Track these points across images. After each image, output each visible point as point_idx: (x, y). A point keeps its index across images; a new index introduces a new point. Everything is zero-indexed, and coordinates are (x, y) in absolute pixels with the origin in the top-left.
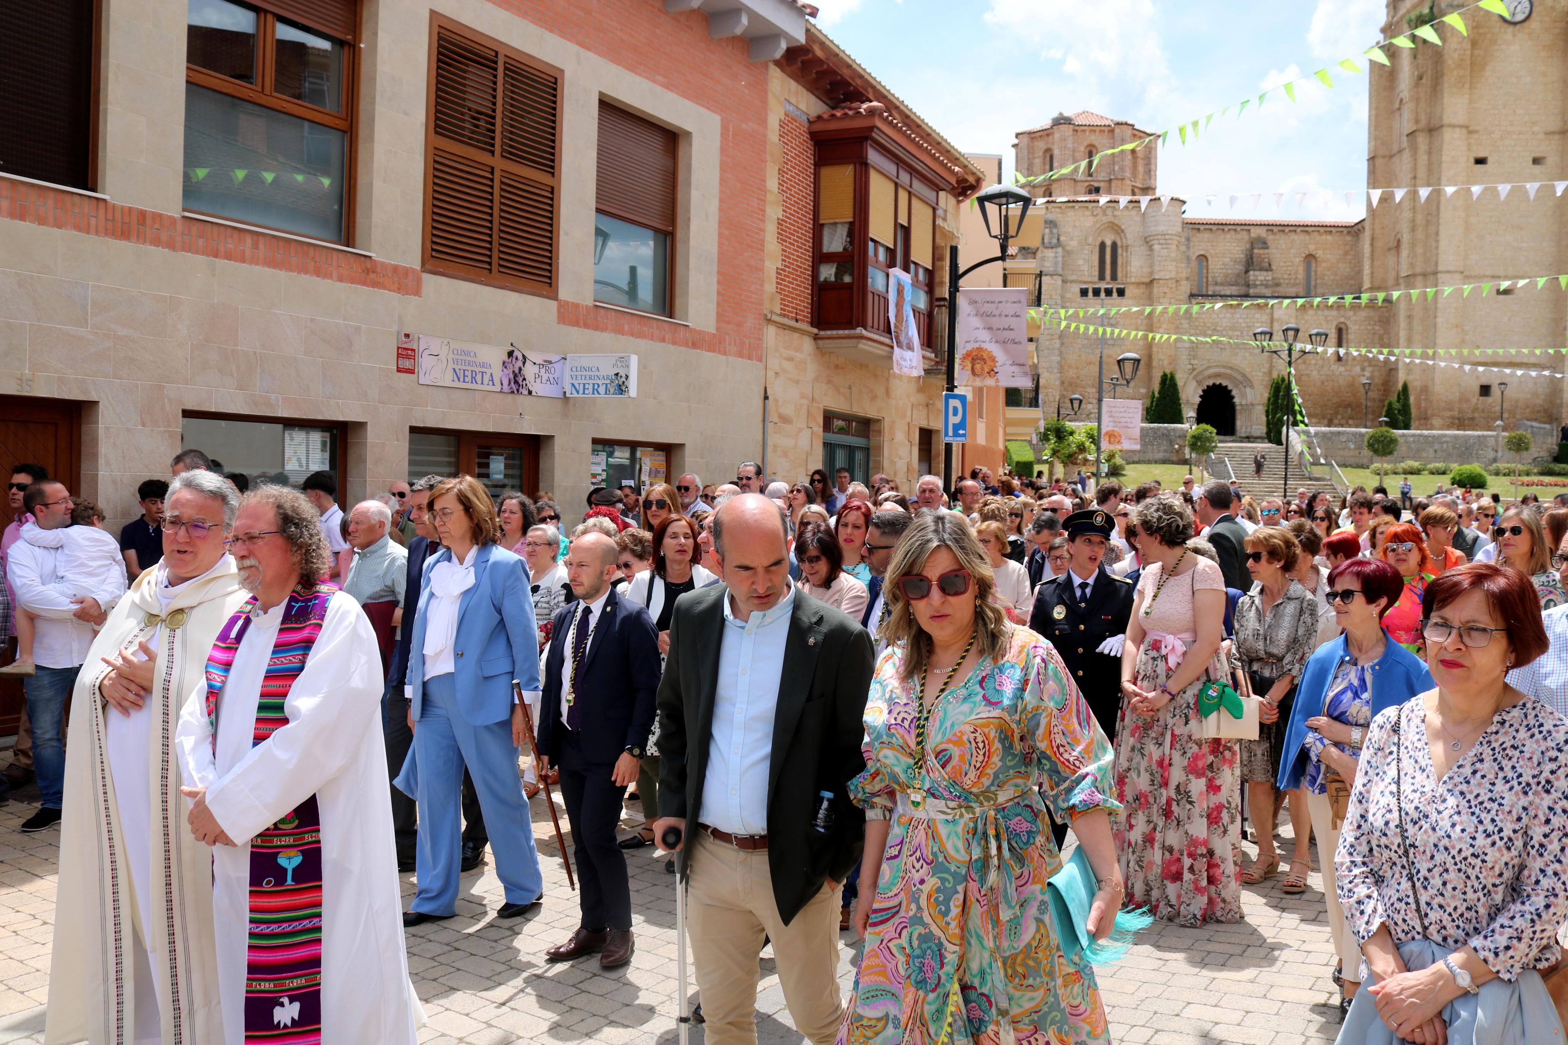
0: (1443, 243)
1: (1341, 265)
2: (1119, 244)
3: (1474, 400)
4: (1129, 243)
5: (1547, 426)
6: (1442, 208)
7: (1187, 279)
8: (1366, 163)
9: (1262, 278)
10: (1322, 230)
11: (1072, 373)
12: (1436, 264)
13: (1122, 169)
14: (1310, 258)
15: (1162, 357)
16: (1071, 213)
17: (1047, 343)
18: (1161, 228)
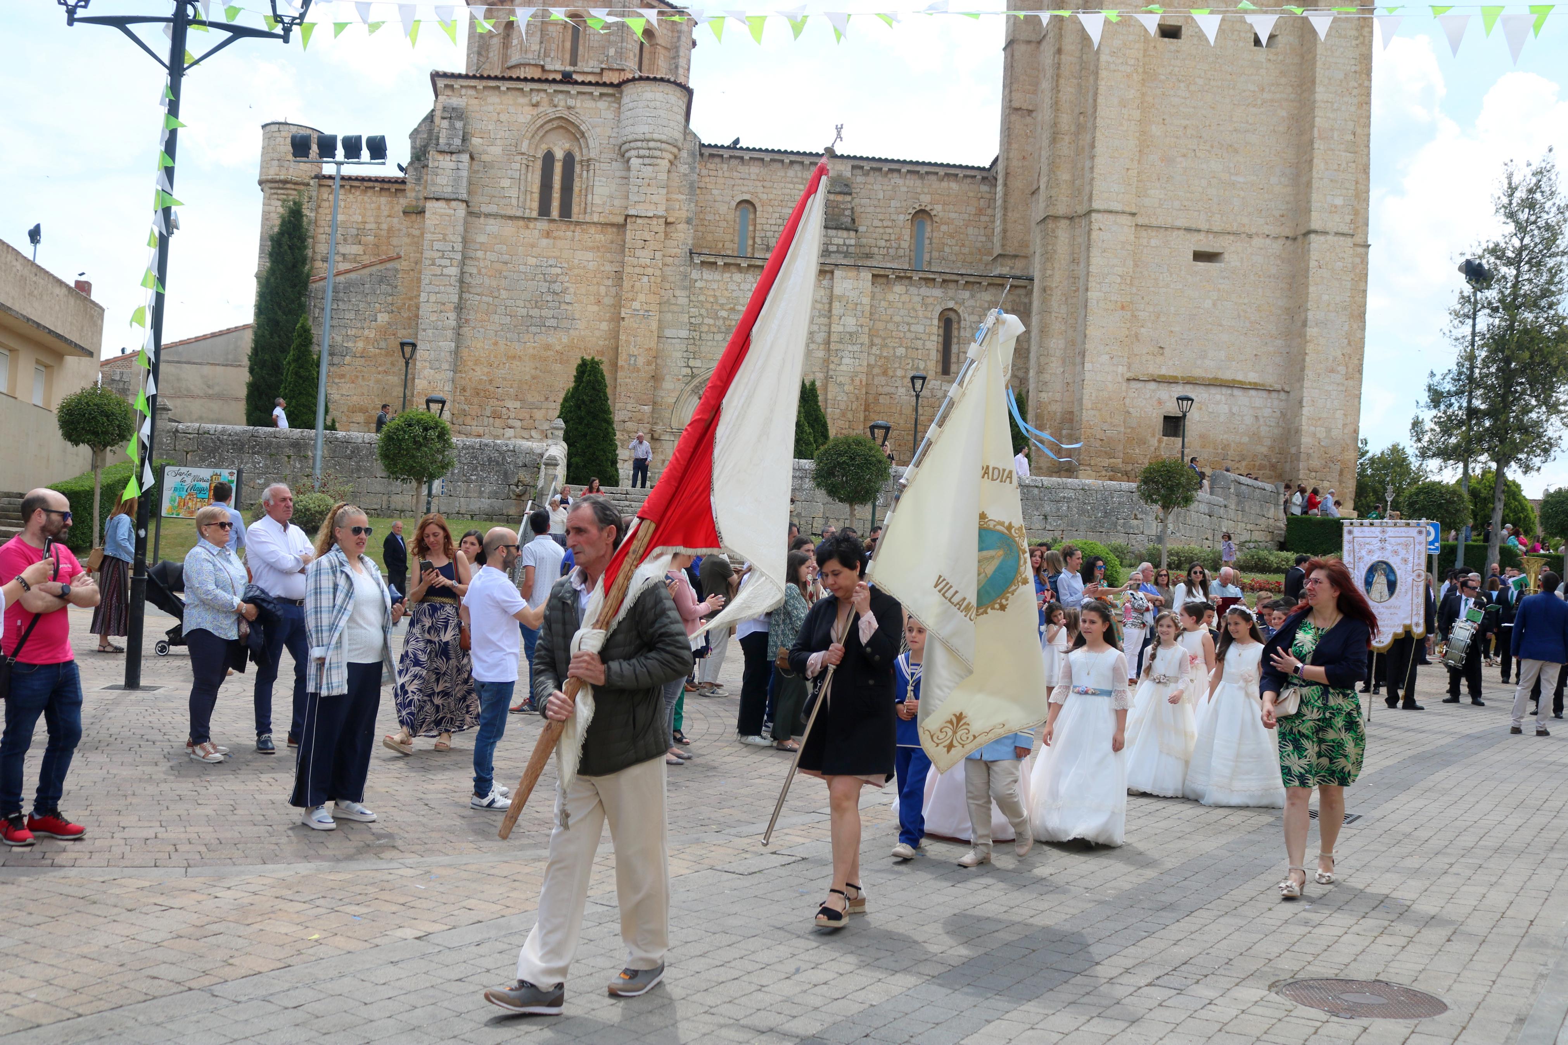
0: (1102, 162)
1: (970, 230)
2: (578, 158)
3: (1154, 442)
4: (592, 155)
5: (1269, 487)
6: (1101, 100)
7: (688, 221)
8: (1002, 55)
9: (841, 242)
10: (942, 172)
11: (480, 373)
12: (1090, 199)
13: (620, 54)
14: (921, 215)
15: (634, 350)
16: (493, 99)
17: (434, 317)
18: (642, 129)
